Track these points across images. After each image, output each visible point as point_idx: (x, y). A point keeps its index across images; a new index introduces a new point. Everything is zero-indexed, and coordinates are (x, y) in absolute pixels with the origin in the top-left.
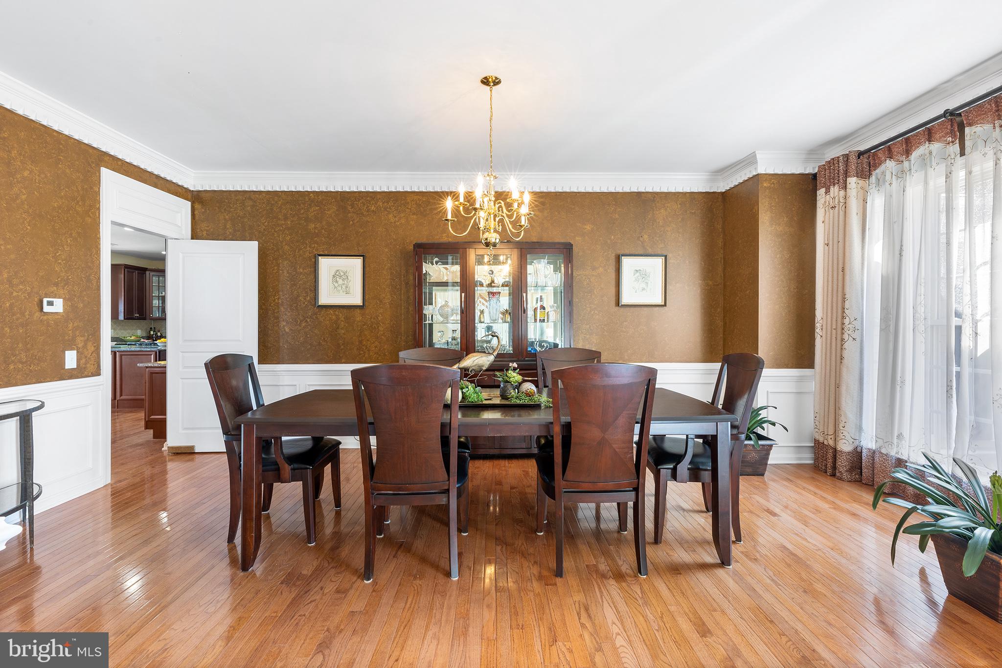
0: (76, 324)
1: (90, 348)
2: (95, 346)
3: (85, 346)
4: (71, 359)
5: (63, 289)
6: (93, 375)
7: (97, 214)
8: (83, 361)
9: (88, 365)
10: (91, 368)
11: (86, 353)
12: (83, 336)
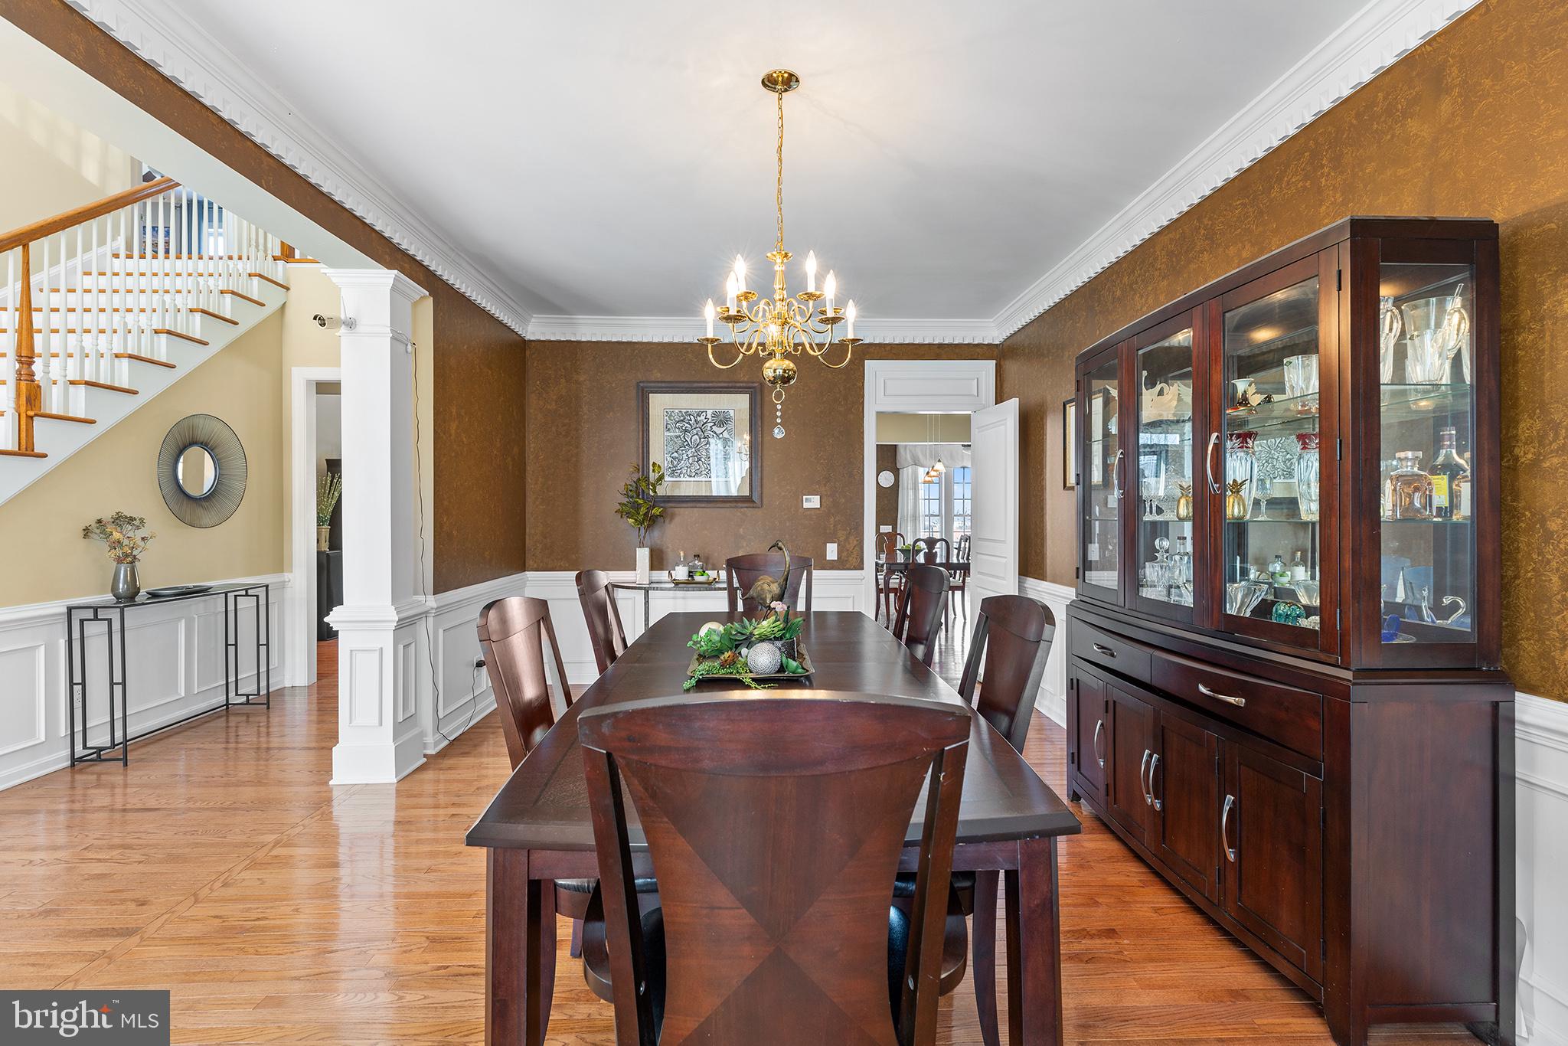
0: (837, 518)
1: (853, 542)
2: (857, 541)
3: (847, 539)
4: (832, 551)
5: (825, 486)
6: (855, 568)
7: (861, 409)
8: (845, 554)
9: (851, 559)
10: (854, 562)
11: (848, 546)
12: (845, 530)
